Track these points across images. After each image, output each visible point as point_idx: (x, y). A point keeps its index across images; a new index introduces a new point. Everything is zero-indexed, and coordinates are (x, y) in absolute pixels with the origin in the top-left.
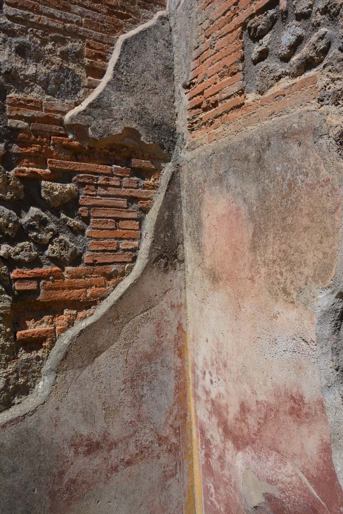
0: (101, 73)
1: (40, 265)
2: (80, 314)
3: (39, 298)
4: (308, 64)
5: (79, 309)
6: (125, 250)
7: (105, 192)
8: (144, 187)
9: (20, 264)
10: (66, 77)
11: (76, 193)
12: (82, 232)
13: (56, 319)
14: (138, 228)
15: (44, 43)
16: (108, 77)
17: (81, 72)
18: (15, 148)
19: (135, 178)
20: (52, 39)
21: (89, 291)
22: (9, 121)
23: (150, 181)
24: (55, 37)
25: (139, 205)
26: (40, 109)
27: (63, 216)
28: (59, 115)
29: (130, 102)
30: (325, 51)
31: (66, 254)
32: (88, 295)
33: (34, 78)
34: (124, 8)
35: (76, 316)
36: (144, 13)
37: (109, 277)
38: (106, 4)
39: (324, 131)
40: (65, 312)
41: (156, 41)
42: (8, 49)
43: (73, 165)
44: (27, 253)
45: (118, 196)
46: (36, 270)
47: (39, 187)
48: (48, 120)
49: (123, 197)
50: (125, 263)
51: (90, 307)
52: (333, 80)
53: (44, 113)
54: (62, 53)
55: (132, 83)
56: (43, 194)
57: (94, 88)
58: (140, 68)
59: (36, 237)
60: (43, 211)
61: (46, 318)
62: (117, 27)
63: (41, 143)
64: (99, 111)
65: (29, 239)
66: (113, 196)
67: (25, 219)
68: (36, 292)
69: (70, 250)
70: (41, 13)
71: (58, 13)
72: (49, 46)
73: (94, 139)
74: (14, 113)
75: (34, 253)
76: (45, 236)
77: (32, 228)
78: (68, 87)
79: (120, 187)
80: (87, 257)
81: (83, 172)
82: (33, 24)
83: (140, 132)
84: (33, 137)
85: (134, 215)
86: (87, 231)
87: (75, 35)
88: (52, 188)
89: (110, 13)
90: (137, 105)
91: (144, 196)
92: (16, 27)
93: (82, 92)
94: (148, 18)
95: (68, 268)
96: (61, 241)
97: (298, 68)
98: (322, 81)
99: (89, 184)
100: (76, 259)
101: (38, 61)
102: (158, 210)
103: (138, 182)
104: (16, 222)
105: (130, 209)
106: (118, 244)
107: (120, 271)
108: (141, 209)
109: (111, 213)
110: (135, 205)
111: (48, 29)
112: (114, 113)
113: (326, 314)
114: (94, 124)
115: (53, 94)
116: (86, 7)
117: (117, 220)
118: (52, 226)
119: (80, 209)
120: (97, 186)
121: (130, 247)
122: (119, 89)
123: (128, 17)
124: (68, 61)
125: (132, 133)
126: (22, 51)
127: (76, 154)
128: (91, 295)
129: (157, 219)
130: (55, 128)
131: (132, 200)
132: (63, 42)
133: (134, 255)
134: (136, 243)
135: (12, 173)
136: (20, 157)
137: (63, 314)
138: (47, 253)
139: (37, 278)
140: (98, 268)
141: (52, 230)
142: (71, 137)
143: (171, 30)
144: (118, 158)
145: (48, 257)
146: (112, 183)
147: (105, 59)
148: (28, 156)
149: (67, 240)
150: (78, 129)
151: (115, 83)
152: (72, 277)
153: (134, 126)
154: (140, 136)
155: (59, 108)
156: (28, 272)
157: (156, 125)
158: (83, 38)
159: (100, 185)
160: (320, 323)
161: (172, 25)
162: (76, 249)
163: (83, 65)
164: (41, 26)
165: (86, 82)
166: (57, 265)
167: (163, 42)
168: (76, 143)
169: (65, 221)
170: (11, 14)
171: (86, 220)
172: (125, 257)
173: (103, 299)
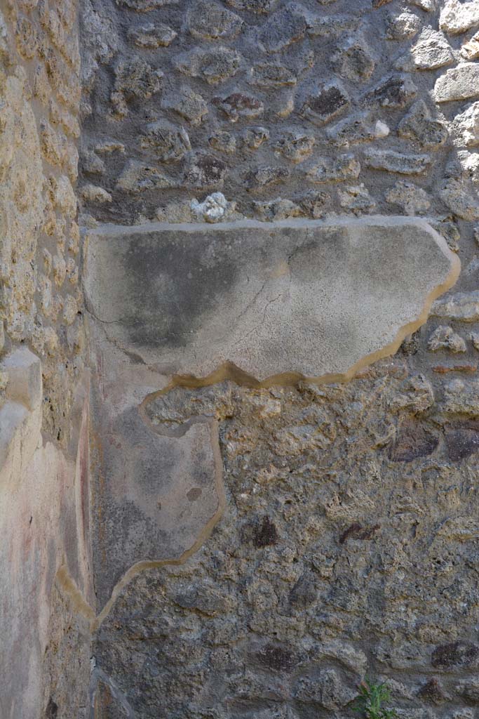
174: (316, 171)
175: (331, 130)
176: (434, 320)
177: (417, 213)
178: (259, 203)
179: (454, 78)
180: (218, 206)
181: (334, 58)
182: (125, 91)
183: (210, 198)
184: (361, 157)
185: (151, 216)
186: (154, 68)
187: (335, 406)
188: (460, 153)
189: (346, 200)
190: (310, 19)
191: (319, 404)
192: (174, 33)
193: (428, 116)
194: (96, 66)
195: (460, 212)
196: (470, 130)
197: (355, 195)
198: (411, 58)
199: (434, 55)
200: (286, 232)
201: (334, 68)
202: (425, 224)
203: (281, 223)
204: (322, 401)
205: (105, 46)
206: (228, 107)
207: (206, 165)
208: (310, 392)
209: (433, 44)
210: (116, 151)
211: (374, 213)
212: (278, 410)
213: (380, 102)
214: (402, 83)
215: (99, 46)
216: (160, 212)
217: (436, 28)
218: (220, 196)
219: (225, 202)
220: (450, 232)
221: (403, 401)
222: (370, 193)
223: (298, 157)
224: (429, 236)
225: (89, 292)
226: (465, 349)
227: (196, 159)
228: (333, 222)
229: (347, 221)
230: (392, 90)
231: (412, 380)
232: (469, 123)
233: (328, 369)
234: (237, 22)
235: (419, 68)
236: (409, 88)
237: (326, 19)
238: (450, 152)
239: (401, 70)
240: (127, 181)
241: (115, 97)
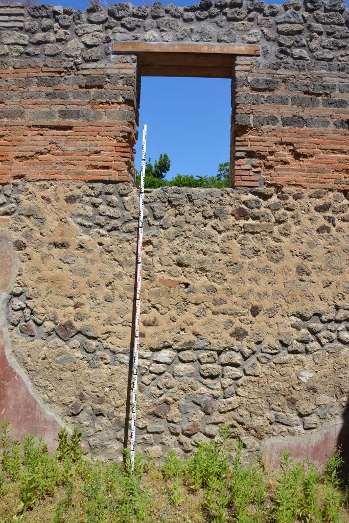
4: (7, 214)
30: (13, 212)
39: (10, 239)
52: (15, 223)
97: (3, 213)
98: (11, 222)
113: (5, 300)
160: (3, 303)
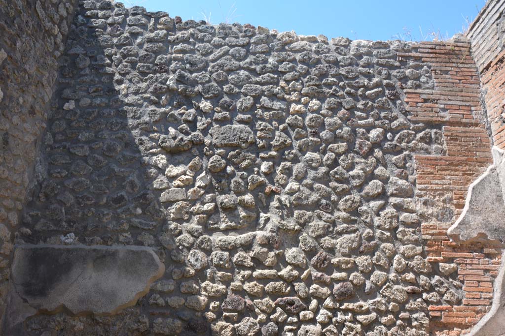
0: (462, 206)
1: (442, 304)
2: (463, 331)
3: (442, 320)
5: (462, 329)
6: (485, 298)
7: (471, 267)
8: (492, 264)
9: (432, 303)
10: (446, 211)
11: (456, 269)
12: (461, 288)
13: (450, 332)
14: (491, 286)
15: (435, 197)
16: (466, 208)
17: (453, 208)
18: (426, 248)
19: (487, 259)
20: (438, 194)
21: (467, 320)
22: (423, 236)
23: (496, 260)
24: (439, 193)
25: (491, 273)
26: (436, 229)
27: (451, 280)
28: (445, 231)
29: (479, 219)
31: (454, 299)
32: (466, 321)
33: (432, 215)
34: (470, 170)
35: (461, 332)
36: (481, 169)
37: (478, 312)
38: (461, 171)
40: (455, 329)
41: (490, 183)
42: (420, 203)
43: (454, 254)
44: (435, 298)
45: (478, 269)
46: (440, 306)
47: (439, 266)
48: (440, 234)
49: (480, 269)
50: (486, 305)
51: (468, 328)
53: (439, 231)
54: (443, 200)
55: (480, 209)
56: (440, 270)
57: (460, 214)
58: (483, 200)
59: (439, 290)
60: (441, 277)
61: (445, 331)
62: (468, 181)
63: (438, 245)
64: (464, 226)
65: (435, 291)
66: (476, 269)
67: (433, 281)
68: (440, 317)
69: (456, 297)
70: (432, 184)
71: (439, 182)
72: (437, 198)
73: (463, 241)
74: (425, 233)
75: (438, 298)
76: (443, 290)
77: (437, 286)
78: (447, 216)
79: (479, 264)
80: (464, 301)
81: (459, 258)
82: (429, 190)
83: (487, 234)
84: (434, 243)
85: (488, 279)
86: (463, 288)
87: (448, 190)
88: (445, 267)
89: (463, 175)
90: (483, 220)
91: (493, 269)
92: (422, 193)
93: (454, 217)
94: (484, 171)
95: (455, 306)
96: (450, 293)
99: (463, 263)
100: (459, 302)
101: (433, 206)
102: (502, 276)
103: (489, 261)
104: (430, 283)
105: (486, 276)
106: (480, 294)
107: (483, 310)
108: (492, 276)
109: (475, 278)
110: (488, 273)
111: (436, 190)
112: (472, 226)
114: (462, 233)
115: (441, 221)
116: (452, 175)
117: (479, 282)
118: (446, 285)
119: (459, 276)
120: (466, 264)
121: (488, 297)
122: (473, 213)
123: (473, 174)
124: (446, 203)
125: (483, 235)
126: (425, 203)
127: (454, 249)
128: (468, 321)
129: (503, 282)
130: (444, 237)
131: (486, 271)
132: (443, 194)
133: (490, 301)
134: (491, 295)
135: (426, 260)
136: (429, 252)
137: (453, 330)
138: (444, 298)
139: (441, 311)
140: (471, 307)
141: (446, 287)
142: (451, 240)
143: (498, 175)
144: (476, 248)
145: (445, 300)
146: (474, 262)
147: (463, 198)
148: (432, 251)
149: (454, 292)
150: (455, 237)
151: (471, 211)
152: (457, 311)
153: (483, 231)
154: (487, 236)
155: (444, 227)
156: (436, 307)
157: (496, 229)
158: (452, 191)
159: (468, 264)
161: (498, 172)
162: (458, 297)
163: (453, 204)
164: (433, 190)
165: (456, 212)
166: (449, 304)
167: (494, 183)
168: (454, 243)
169: (452, 282)
170: (420, 188)
171: (463, 282)
172: (486, 302)
173: (475, 324)
174: (111, 226)
175: (119, 211)
176: (152, 291)
177: (149, 245)
178: (87, 238)
179: (168, 193)
180: (71, 238)
181: (124, 184)
182: (44, 192)
183: (68, 235)
184: (129, 221)
185: (45, 241)
186: (57, 185)
187: (106, 327)
188: (169, 222)
189: (121, 238)
190: (117, 169)
191: (100, 326)
192: (67, 173)
193: (157, 207)
194: (36, 183)
195: (165, 246)
196: (173, 213)
197: (126, 237)
198: (153, 185)
199: (161, 184)
200: (95, 250)
201: (123, 187)
202: (151, 250)
203: (94, 247)
204: (101, 325)
205: (41, 177)
206: (81, 200)
207: (69, 222)
208: (96, 320)
209: (161, 181)
210: (37, 215)
211: (132, 245)
212: (82, 327)
213: (139, 200)
214: (148, 194)
215: (39, 177)
216: (48, 240)
217: (164, 175)
218: (72, 234)
219: (74, 237)
220: (161, 254)
221: (135, 326)
222: (132, 237)
223: (105, 220)
224: (151, 255)
225: (13, 271)
226: (164, 305)
227: (65, 219)
228: (114, 247)
229: (120, 247)
230: (144, 197)
231: (140, 317)
232: (173, 211)
233: (104, 310)
234: (90, 170)
235: (155, 189)
236: (151, 196)
237: (123, 170)
238: (165, 222)
239: (149, 189)
240: (38, 227)
241: (40, 195)
